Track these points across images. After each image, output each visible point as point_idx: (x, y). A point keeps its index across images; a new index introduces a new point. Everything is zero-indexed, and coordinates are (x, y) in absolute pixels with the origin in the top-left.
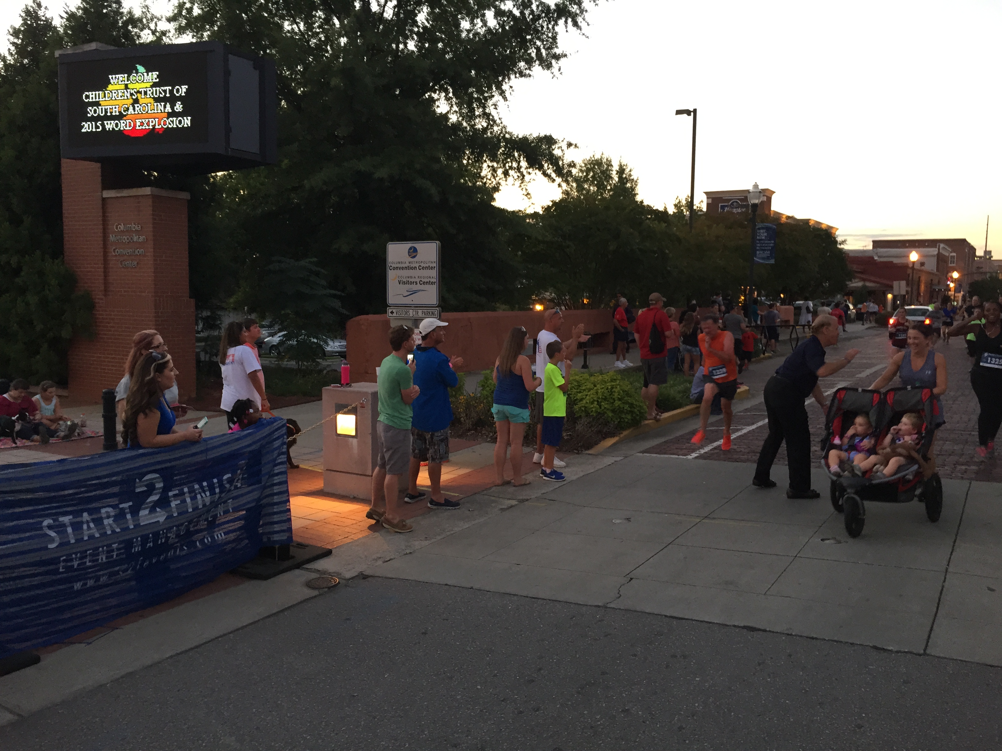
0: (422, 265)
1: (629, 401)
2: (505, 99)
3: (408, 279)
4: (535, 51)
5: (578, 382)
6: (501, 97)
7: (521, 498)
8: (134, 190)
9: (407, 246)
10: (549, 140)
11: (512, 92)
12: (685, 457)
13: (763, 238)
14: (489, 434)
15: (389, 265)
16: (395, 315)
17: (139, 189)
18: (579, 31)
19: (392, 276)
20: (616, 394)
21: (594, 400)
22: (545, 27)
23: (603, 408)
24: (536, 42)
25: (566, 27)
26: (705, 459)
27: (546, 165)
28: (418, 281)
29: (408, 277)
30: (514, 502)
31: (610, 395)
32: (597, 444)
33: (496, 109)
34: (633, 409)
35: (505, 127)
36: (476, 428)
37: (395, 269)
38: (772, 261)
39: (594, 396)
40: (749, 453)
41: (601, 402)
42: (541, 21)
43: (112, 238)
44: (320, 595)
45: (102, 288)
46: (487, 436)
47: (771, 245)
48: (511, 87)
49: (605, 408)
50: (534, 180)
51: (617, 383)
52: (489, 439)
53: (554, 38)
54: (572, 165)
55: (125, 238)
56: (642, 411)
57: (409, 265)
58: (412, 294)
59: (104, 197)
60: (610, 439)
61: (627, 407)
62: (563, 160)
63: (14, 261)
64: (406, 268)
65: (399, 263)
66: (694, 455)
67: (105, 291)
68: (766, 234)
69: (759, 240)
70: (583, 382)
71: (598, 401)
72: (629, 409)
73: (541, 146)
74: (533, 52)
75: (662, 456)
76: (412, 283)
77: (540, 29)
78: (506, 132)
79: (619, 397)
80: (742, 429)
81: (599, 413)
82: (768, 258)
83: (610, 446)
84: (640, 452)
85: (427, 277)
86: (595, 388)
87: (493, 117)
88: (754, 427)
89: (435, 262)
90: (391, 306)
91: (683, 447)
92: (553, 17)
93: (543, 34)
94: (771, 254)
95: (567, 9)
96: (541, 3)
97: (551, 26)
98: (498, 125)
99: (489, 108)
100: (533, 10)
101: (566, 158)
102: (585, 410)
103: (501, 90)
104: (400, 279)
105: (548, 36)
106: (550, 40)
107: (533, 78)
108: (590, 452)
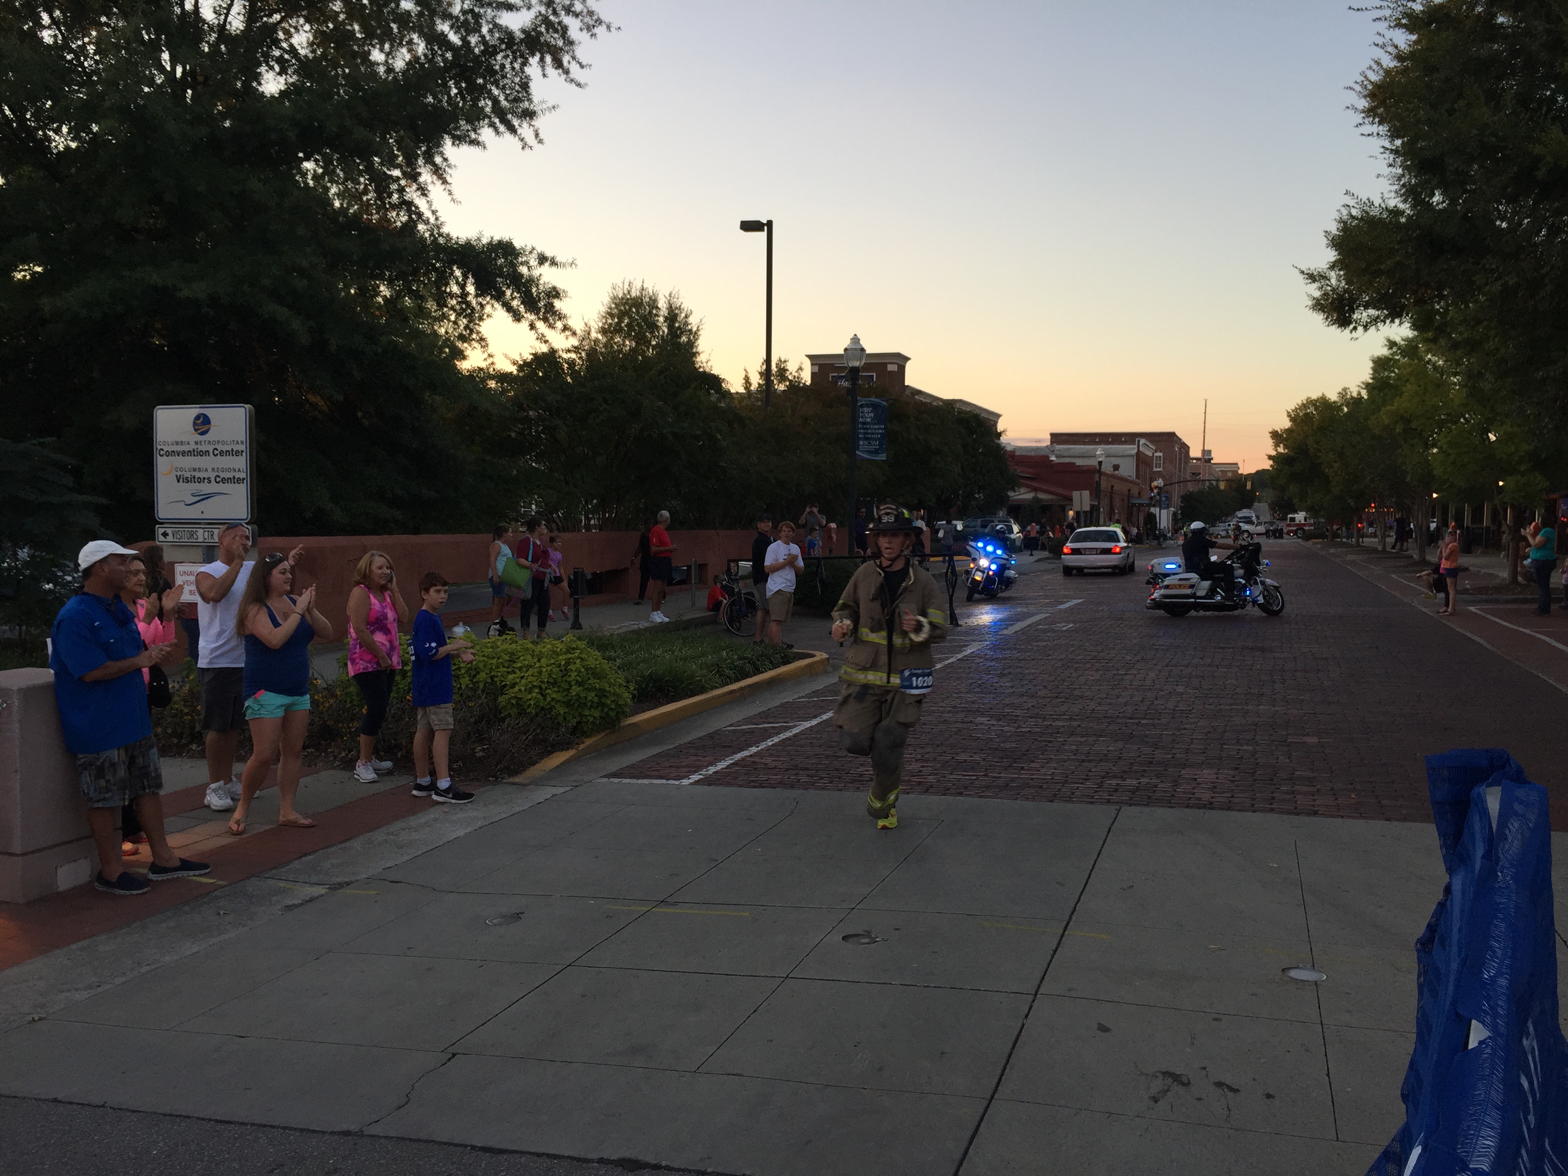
0: (220, 447)
1: (597, 686)
2: (445, 182)
3: (193, 473)
4: (490, 103)
5: (512, 654)
6: (435, 177)
7: (339, 880)
9: (190, 412)
10: (506, 249)
11: (447, 168)
12: (677, 783)
13: (869, 420)
14: (340, 753)
15: (159, 447)
16: (170, 538)
18: (564, 77)
19: (163, 466)
20: (574, 674)
21: (535, 686)
22: (508, 66)
23: (549, 699)
24: (491, 90)
25: (543, 68)
26: (710, 785)
27: (508, 293)
28: (212, 475)
29: (195, 470)
30: (321, 890)
31: (562, 677)
32: (533, 764)
33: (424, 195)
34: (603, 700)
35: (438, 228)
36: (319, 744)
37: (168, 454)
38: (883, 457)
39: (534, 679)
40: (787, 770)
41: (546, 689)
42: (499, 57)
46: (335, 757)
47: (880, 431)
48: (446, 160)
49: (553, 699)
50: (488, 316)
51: (577, 655)
53: (525, 86)
54: (555, 293)
56: (621, 702)
57: (195, 447)
58: (203, 500)
60: (558, 753)
61: (591, 696)
62: (537, 285)
64: (190, 453)
65: (177, 443)
66: (695, 777)
68: (872, 415)
69: (865, 423)
70: (521, 654)
71: (540, 688)
72: (596, 699)
73: (495, 259)
74: (486, 105)
75: (640, 781)
76: (200, 480)
77: (497, 67)
78: (440, 235)
79: (579, 679)
80: (795, 726)
81: (543, 708)
82: (876, 452)
83: (558, 766)
84: (604, 777)
85: (229, 470)
86: (538, 665)
87: (417, 208)
88: (814, 722)
89: (242, 442)
90: (162, 523)
91: (683, 764)
92: (520, 51)
93: (504, 77)
94: (881, 445)
95: (542, 39)
96: (496, 26)
97: (517, 66)
98: (427, 222)
99: (412, 194)
100: (483, 37)
101: (541, 282)
102: (518, 704)
103: (434, 164)
104: (179, 474)
105: (513, 82)
106: (517, 88)
107: (485, 147)
108: (517, 779)
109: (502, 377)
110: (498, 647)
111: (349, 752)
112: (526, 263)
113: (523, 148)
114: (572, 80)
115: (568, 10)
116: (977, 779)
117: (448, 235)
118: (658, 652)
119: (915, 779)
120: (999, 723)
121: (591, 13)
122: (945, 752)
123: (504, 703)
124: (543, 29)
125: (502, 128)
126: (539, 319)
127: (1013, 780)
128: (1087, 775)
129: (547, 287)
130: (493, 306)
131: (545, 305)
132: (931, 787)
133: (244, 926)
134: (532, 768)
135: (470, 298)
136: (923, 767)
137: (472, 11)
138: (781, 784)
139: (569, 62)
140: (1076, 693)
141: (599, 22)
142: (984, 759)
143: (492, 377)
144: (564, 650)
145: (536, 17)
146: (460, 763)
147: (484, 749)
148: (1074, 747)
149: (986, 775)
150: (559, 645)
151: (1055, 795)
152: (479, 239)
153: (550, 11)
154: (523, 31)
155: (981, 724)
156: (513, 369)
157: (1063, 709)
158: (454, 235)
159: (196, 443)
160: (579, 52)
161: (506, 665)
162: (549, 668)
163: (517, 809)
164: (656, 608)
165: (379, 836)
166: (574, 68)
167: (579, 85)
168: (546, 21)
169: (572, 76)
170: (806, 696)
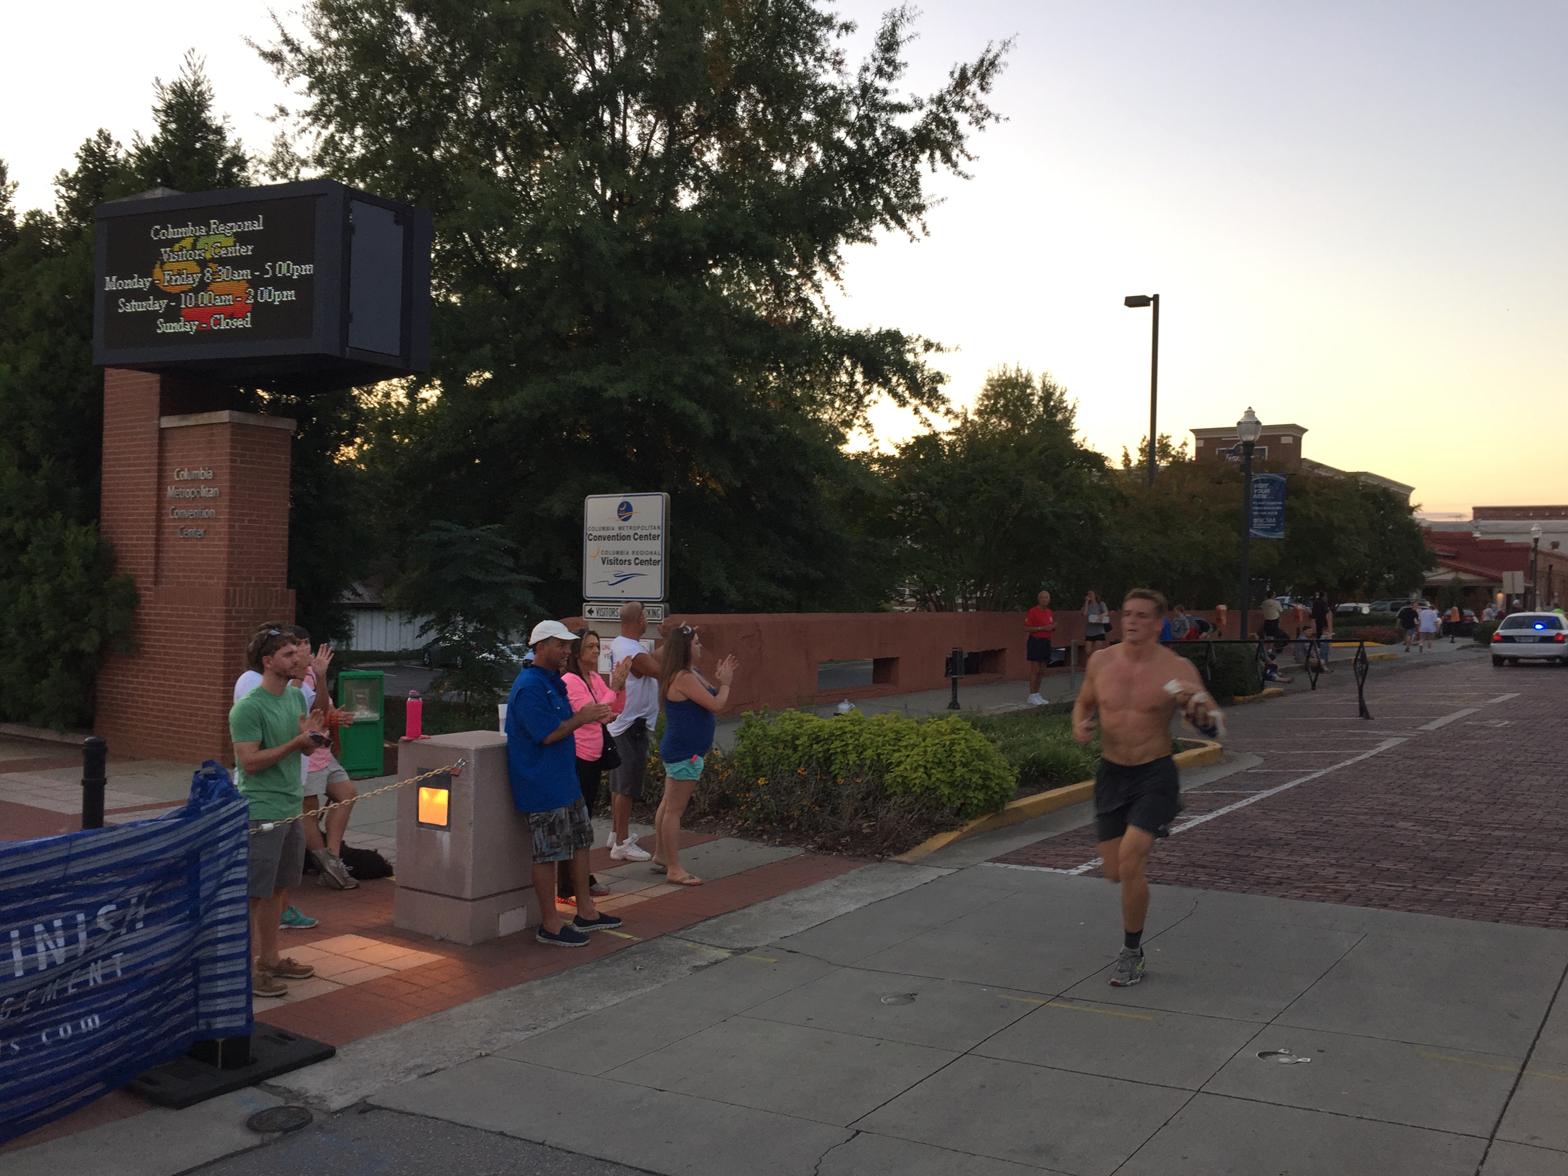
0: (640, 532)
1: (982, 768)
2: (837, 278)
3: (616, 556)
4: (881, 202)
5: (898, 732)
6: (828, 274)
7: (739, 945)
8: (206, 415)
9: (615, 501)
10: (894, 338)
11: (840, 266)
12: (1065, 872)
13: (1264, 497)
15: (589, 533)
16: (594, 615)
17: (213, 414)
18: (952, 170)
19: (592, 550)
20: (958, 755)
21: (920, 766)
22: (899, 165)
23: (933, 779)
24: (882, 189)
25: (933, 163)
27: (894, 379)
28: (632, 558)
30: (724, 954)
31: (947, 757)
32: (918, 843)
33: (819, 292)
34: (987, 783)
35: (831, 321)
36: (718, 812)
37: (596, 538)
38: (1280, 535)
39: (920, 758)
40: (1183, 866)
41: (931, 768)
42: (891, 157)
43: (171, 491)
44: (263, 1145)
45: (152, 573)
46: (733, 826)
47: (1278, 508)
48: (839, 257)
49: (938, 779)
50: (875, 402)
51: (961, 735)
52: (734, 831)
53: (915, 182)
54: (938, 378)
55: (189, 492)
56: (1005, 786)
57: (619, 532)
58: (623, 580)
59: (163, 426)
60: (942, 834)
61: (976, 778)
62: (922, 371)
63: (19, 528)
64: (613, 537)
65: (604, 529)
66: (1084, 868)
67: (156, 576)
68: (1268, 491)
69: (1261, 500)
70: (906, 733)
71: (925, 767)
72: (980, 782)
73: (883, 348)
74: (878, 203)
75: (1026, 868)
76: (622, 562)
77: (889, 167)
78: (832, 328)
79: (964, 760)
81: (927, 788)
82: (1273, 530)
83: (942, 847)
84: (990, 861)
85: (647, 553)
86: (923, 744)
87: (812, 304)
88: (1209, 817)
89: (659, 527)
90: (589, 601)
91: (1071, 853)
92: (911, 149)
93: (895, 175)
94: (1278, 522)
95: (933, 136)
96: (889, 128)
97: (908, 164)
98: (820, 317)
99: (808, 291)
100: (877, 140)
101: (926, 368)
102: (903, 783)
103: (828, 262)
104: (604, 556)
105: (903, 179)
106: (907, 184)
107: (875, 244)
108: (903, 858)
109: (885, 460)
110: (884, 725)
111: (746, 820)
112: (913, 350)
113: (911, 241)
114: (960, 173)
115: (958, 106)
116: (1404, 891)
117: (839, 328)
118: (1040, 735)
119: (1330, 886)
120: (1428, 829)
121: (980, 107)
122: (1363, 858)
123: (890, 781)
124: (933, 127)
125: (892, 224)
126: (923, 403)
127: (1447, 894)
128: (1539, 894)
129: (931, 372)
130: (879, 392)
131: (929, 390)
132: (1350, 895)
133: (658, 982)
134: (918, 847)
135: (858, 386)
136: (1339, 873)
137: (867, 116)
138: (1178, 881)
139: (958, 156)
140: (1518, 799)
141: (988, 114)
142: (1411, 869)
143: (875, 461)
144: (949, 730)
145: (928, 116)
146: (848, 838)
147: (871, 826)
148: (1519, 861)
149: (1414, 887)
150: (944, 725)
151: (1500, 915)
152: (868, 330)
153: (941, 109)
154: (915, 130)
155: (1405, 829)
156: (896, 453)
157: (1505, 816)
158: (845, 328)
159: (620, 528)
160: (967, 145)
161: (892, 743)
162: (934, 748)
163: (905, 888)
164: (1035, 689)
165: (774, 904)
166: (962, 161)
167: (966, 177)
168: (936, 118)
169: (959, 169)
170: (1200, 788)
